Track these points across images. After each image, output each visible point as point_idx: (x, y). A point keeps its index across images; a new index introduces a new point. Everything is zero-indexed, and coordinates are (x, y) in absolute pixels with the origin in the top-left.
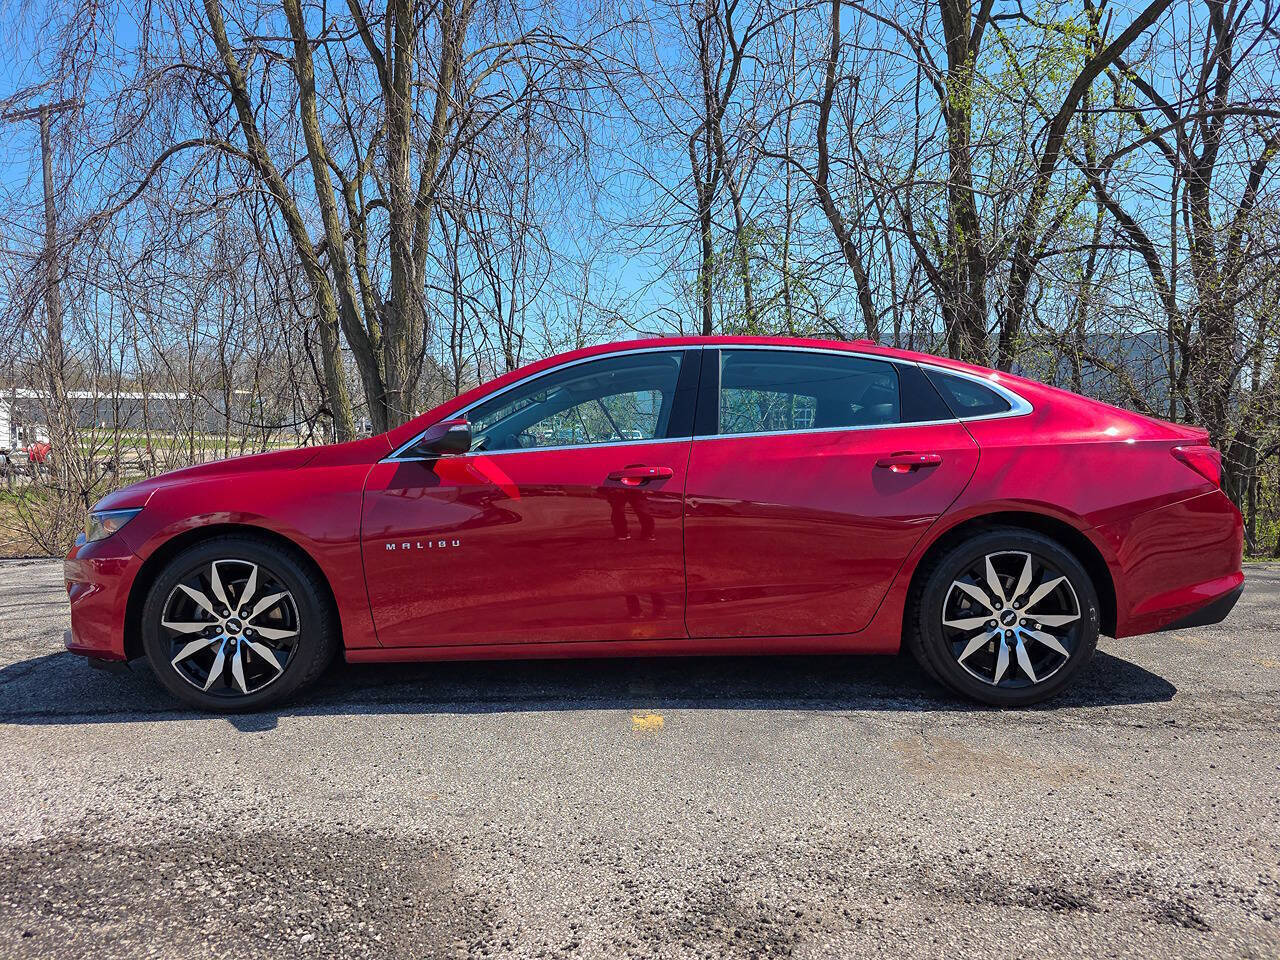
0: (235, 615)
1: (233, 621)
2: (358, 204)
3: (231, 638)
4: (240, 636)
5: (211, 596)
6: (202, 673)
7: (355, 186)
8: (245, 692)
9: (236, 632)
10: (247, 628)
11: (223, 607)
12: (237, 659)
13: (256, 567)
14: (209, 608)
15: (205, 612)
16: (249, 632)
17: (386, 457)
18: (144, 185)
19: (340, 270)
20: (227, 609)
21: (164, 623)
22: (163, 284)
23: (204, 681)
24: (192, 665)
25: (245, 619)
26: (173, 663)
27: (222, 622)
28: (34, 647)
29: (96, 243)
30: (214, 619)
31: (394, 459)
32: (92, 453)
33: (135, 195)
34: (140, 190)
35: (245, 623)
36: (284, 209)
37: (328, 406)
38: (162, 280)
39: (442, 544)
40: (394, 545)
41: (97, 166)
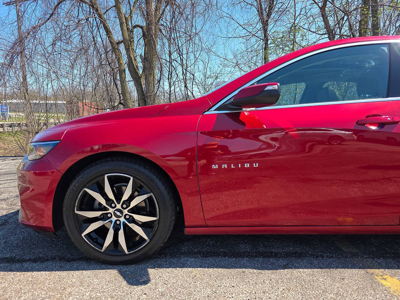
0: (119, 206)
1: (118, 210)
2: (130, 25)
3: (116, 220)
4: (122, 219)
5: (104, 195)
6: (100, 240)
7: (129, 19)
8: (127, 252)
9: (120, 217)
10: (126, 215)
11: (112, 202)
12: (121, 233)
13: (132, 178)
14: (103, 202)
15: (100, 204)
16: (127, 217)
17: (208, 111)
18: (52, 15)
19: (127, 47)
20: (114, 202)
21: (76, 212)
22: (60, 54)
23: (102, 245)
24: (94, 236)
25: (125, 209)
26: (83, 235)
27: (111, 210)
28: (11, 205)
29: (35, 38)
30: (105, 209)
31: (212, 111)
32: (39, 120)
33: (49, 19)
34: (50, 17)
35: (126, 212)
36: (104, 25)
37: (122, 101)
38: (60, 52)
39: (247, 165)
40: (217, 166)
41: (34, 8)
